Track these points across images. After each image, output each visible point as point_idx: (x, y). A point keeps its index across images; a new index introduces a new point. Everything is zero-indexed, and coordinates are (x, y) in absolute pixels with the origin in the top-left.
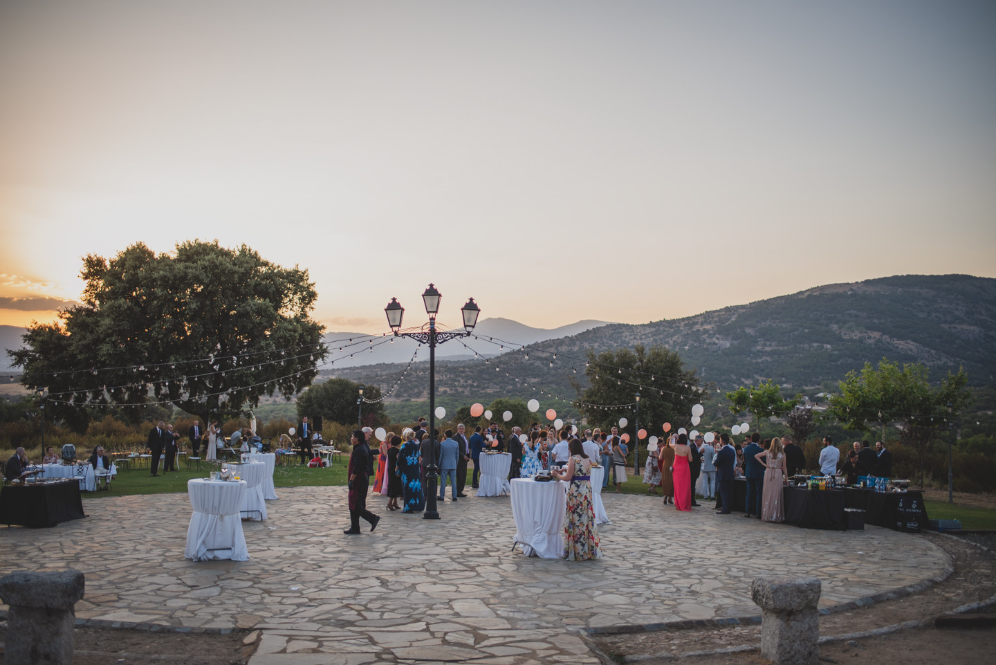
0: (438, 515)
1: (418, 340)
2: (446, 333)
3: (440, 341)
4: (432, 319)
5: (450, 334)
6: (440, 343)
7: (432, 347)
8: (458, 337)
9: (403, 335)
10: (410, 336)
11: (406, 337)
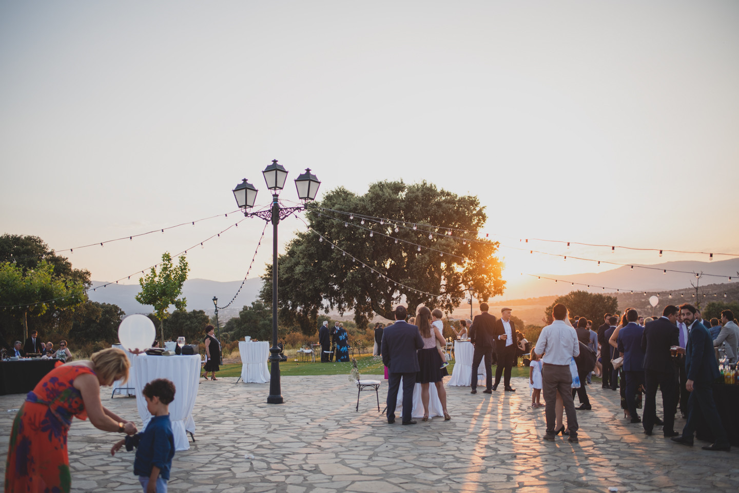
0: (281, 399)
1: (264, 219)
2: (286, 209)
3: (282, 217)
4: (276, 196)
5: (291, 208)
6: (282, 219)
7: (275, 224)
8: (297, 211)
9: (252, 214)
10: (257, 215)
11: (254, 216)
